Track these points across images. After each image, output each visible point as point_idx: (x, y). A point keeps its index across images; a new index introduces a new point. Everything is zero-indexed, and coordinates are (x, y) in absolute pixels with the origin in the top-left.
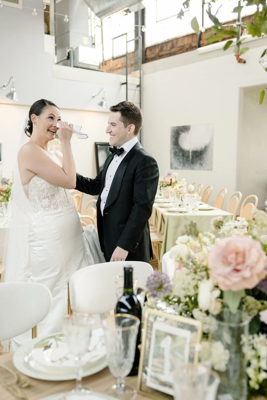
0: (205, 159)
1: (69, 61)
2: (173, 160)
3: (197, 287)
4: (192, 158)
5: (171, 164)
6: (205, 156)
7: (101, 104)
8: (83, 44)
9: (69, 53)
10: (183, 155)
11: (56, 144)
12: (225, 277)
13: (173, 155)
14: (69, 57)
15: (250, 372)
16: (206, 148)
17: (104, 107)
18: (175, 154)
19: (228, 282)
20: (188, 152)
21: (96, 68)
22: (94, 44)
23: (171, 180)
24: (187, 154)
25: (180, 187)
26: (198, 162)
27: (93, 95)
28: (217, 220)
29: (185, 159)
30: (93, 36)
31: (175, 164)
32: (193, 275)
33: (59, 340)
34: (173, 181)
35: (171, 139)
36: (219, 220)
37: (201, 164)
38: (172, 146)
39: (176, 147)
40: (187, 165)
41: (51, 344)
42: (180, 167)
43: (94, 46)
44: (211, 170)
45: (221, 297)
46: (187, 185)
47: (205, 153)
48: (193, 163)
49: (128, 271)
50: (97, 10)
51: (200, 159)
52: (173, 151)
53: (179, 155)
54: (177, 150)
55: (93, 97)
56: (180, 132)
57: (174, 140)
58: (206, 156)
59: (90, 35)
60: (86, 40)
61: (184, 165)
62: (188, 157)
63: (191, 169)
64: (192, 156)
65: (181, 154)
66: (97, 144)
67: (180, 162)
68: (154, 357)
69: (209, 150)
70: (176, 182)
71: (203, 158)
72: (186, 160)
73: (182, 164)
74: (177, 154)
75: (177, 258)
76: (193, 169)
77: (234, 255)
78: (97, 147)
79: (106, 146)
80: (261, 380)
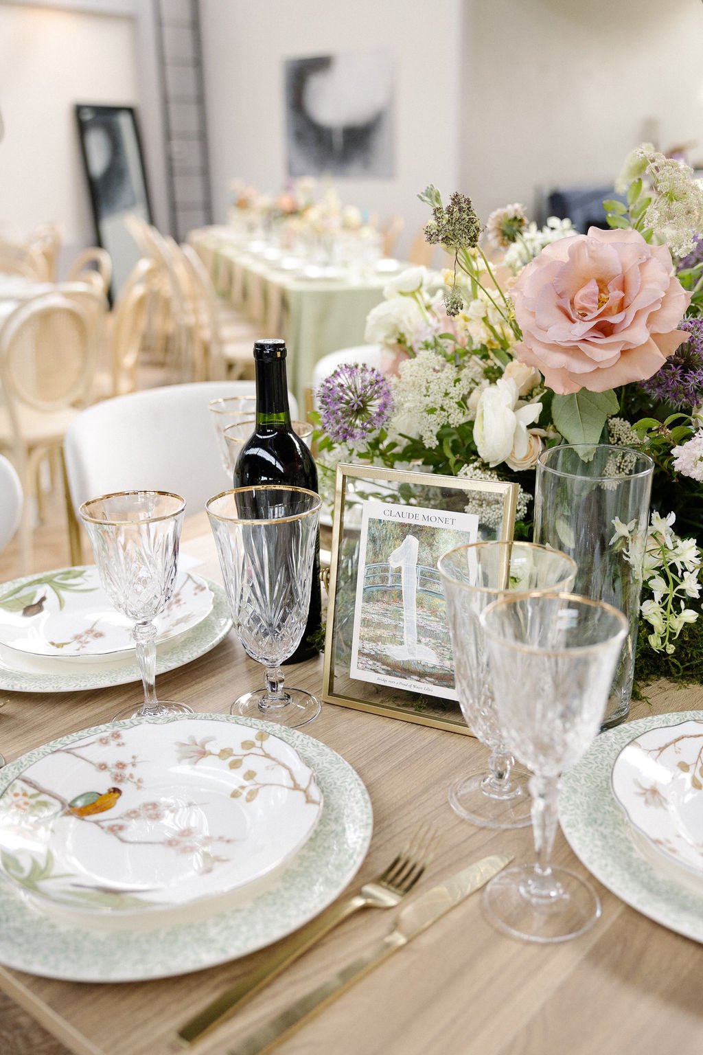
3: (467, 403)
4: (346, 148)
5: (289, 165)
10: (320, 141)
12: (573, 350)
13: (292, 141)
15: (653, 611)
16: (380, 118)
19: (578, 367)
20: (333, 130)
24: (329, 135)
25: (321, 217)
26: (359, 158)
28: (505, 215)
29: (326, 149)
32: (450, 372)
33: (64, 587)
34: (301, 202)
35: (286, 93)
36: (512, 216)
37: (367, 164)
39: (297, 117)
40: (329, 165)
41: (43, 599)
44: (393, 177)
45: (545, 419)
46: (342, 211)
48: (348, 158)
52: (292, 129)
54: (302, 129)
56: (308, 74)
57: (293, 94)
62: (333, 144)
63: (341, 178)
65: (313, 136)
66: (82, 107)
67: (313, 159)
68: (368, 599)
70: (309, 206)
72: (329, 153)
73: (319, 165)
75: (388, 337)
77: (593, 287)
78: (81, 118)
79: (106, 115)
80: (679, 628)
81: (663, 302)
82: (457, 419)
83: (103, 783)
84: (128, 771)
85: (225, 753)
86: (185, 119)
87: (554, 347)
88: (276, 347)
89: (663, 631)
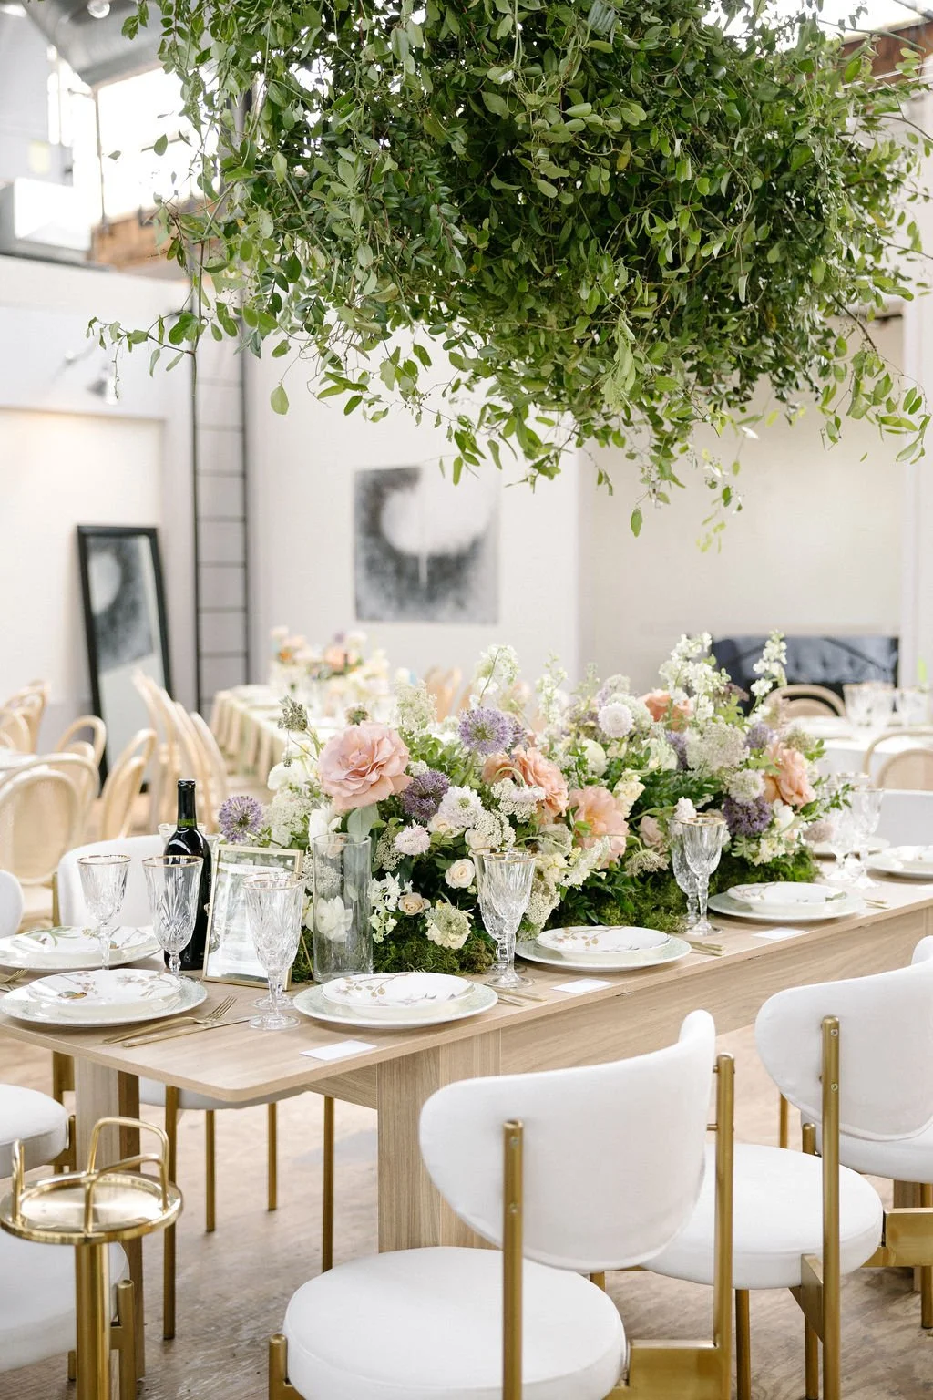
0: (473, 584)
2: (364, 587)
3: (305, 819)
4: (431, 583)
5: (357, 603)
6: (471, 573)
7: (99, 389)
8: (29, 173)
10: (399, 572)
13: (362, 572)
15: (374, 921)
16: (476, 546)
17: (110, 398)
18: (372, 567)
20: (416, 559)
21: (80, 258)
22: (69, 171)
23: (346, 656)
24: (409, 568)
25: (368, 678)
26: (452, 594)
27: (70, 356)
29: (405, 583)
30: (66, 144)
31: (373, 604)
33: (58, 935)
34: (352, 659)
35: (356, 514)
37: (461, 603)
38: (360, 538)
39: (371, 541)
40: (410, 606)
42: (389, 613)
43: (68, 178)
44: (495, 621)
45: (343, 829)
46: (391, 672)
47: (473, 564)
48: (432, 597)
49: (187, 787)
50: (82, 60)
51: (458, 586)
52: (362, 557)
53: (383, 573)
54: (377, 554)
55: (70, 362)
56: (386, 490)
57: (364, 515)
58: (478, 575)
59: (54, 140)
60: (41, 159)
61: (402, 605)
62: (415, 578)
63: (427, 621)
64: (431, 574)
65: (390, 567)
66: (87, 531)
67: (389, 596)
69: (487, 551)
70: (360, 663)
71: (468, 582)
72: (409, 589)
73: (394, 604)
74: (378, 568)
76: (432, 619)
77: (357, 753)
78: (86, 541)
79: (119, 537)
80: (389, 929)
81: (390, 760)
82: (299, 829)
83: (79, 990)
84: (90, 987)
85: (140, 981)
86: (222, 543)
87: (333, 783)
88: (189, 783)
89: (380, 931)
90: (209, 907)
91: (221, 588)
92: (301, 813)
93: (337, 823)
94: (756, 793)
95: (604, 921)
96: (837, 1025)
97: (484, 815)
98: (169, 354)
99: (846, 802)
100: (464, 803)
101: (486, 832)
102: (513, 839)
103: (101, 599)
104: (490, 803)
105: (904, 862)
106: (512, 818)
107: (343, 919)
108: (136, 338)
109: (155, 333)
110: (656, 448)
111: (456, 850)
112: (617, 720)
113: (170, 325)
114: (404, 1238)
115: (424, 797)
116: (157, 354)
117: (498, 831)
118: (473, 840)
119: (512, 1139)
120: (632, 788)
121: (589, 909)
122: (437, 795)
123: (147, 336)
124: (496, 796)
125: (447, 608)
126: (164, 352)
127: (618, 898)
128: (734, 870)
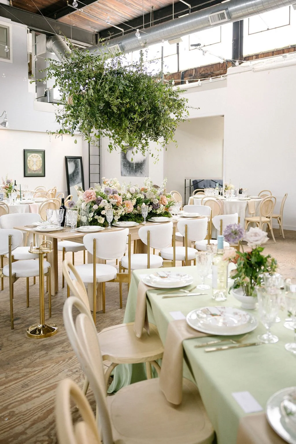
0: (144, 169)
1: (46, 98)
2: (123, 169)
4: (136, 168)
5: (121, 172)
9: (46, 92)
10: (129, 166)
11: (36, 158)
13: (122, 166)
14: (46, 95)
16: (144, 161)
18: (124, 165)
20: (133, 164)
24: (132, 165)
26: (140, 171)
29: (131, 168)
31: (124, 173)
35: (121, 155)
37: (141, 173)
38: (122, 159)
39: (124, 160)
40: (132, 173)
42: (128, 175)
44: (147, 176)
47: (144, 165)
48: (136, 171)
49: (63, 199)
51: (141, 169)
52: (122, 163)
54: (125, 162)
57: (123, 154)
58: (145, 167)
61: (130, 173)
62: (133, 167)
63: (135, 176)
64: (135, 167)
66: (67, 157)
67: (128, 171)
69: (146, 162)
71: (143, 168)
72: (131, 170)
73: (129, 173)
74: (125, 165)
76: (136, 176)
77: (88, 194)
78: (67, 159)
79: (74, 159)
80: (91, 220)
81: (93, 195)
86: (95, 160)
87: (85, 199)
89: (90, 220)
90: (66, 217)
91: (95, 169)
92: (81, 203)
93: (86, 205)
94: (157, 203)
95: (128, 221)
96: (149, 231)
97: (108, 204)
98: (58, 135)
99: (174, 205)
100: (104, 202)
101: (108, 206)
102: (112, 207)
103: (71, 171)
104: (109, 202)
105: (186, 215)
106: (112, 204)
107: (86, 219)
108: (53, 133)
109: (56, 132)
110: (142, 148)
111: (103, 209)
112: (132, 190)
113: (59, 131)
114: (91, 263)
115: (99, 201)
116: (56, 135)
117: (109, 206)
118: (106, 207)
119: (95, 240)
120: (134, 202)
121: (126, 219)
122: (101, 201)
123: (55, 133)
124: (110, 201)
125: (138, 174)
126: (57, 135)
127: (131, 218)
128: (152, 214)
